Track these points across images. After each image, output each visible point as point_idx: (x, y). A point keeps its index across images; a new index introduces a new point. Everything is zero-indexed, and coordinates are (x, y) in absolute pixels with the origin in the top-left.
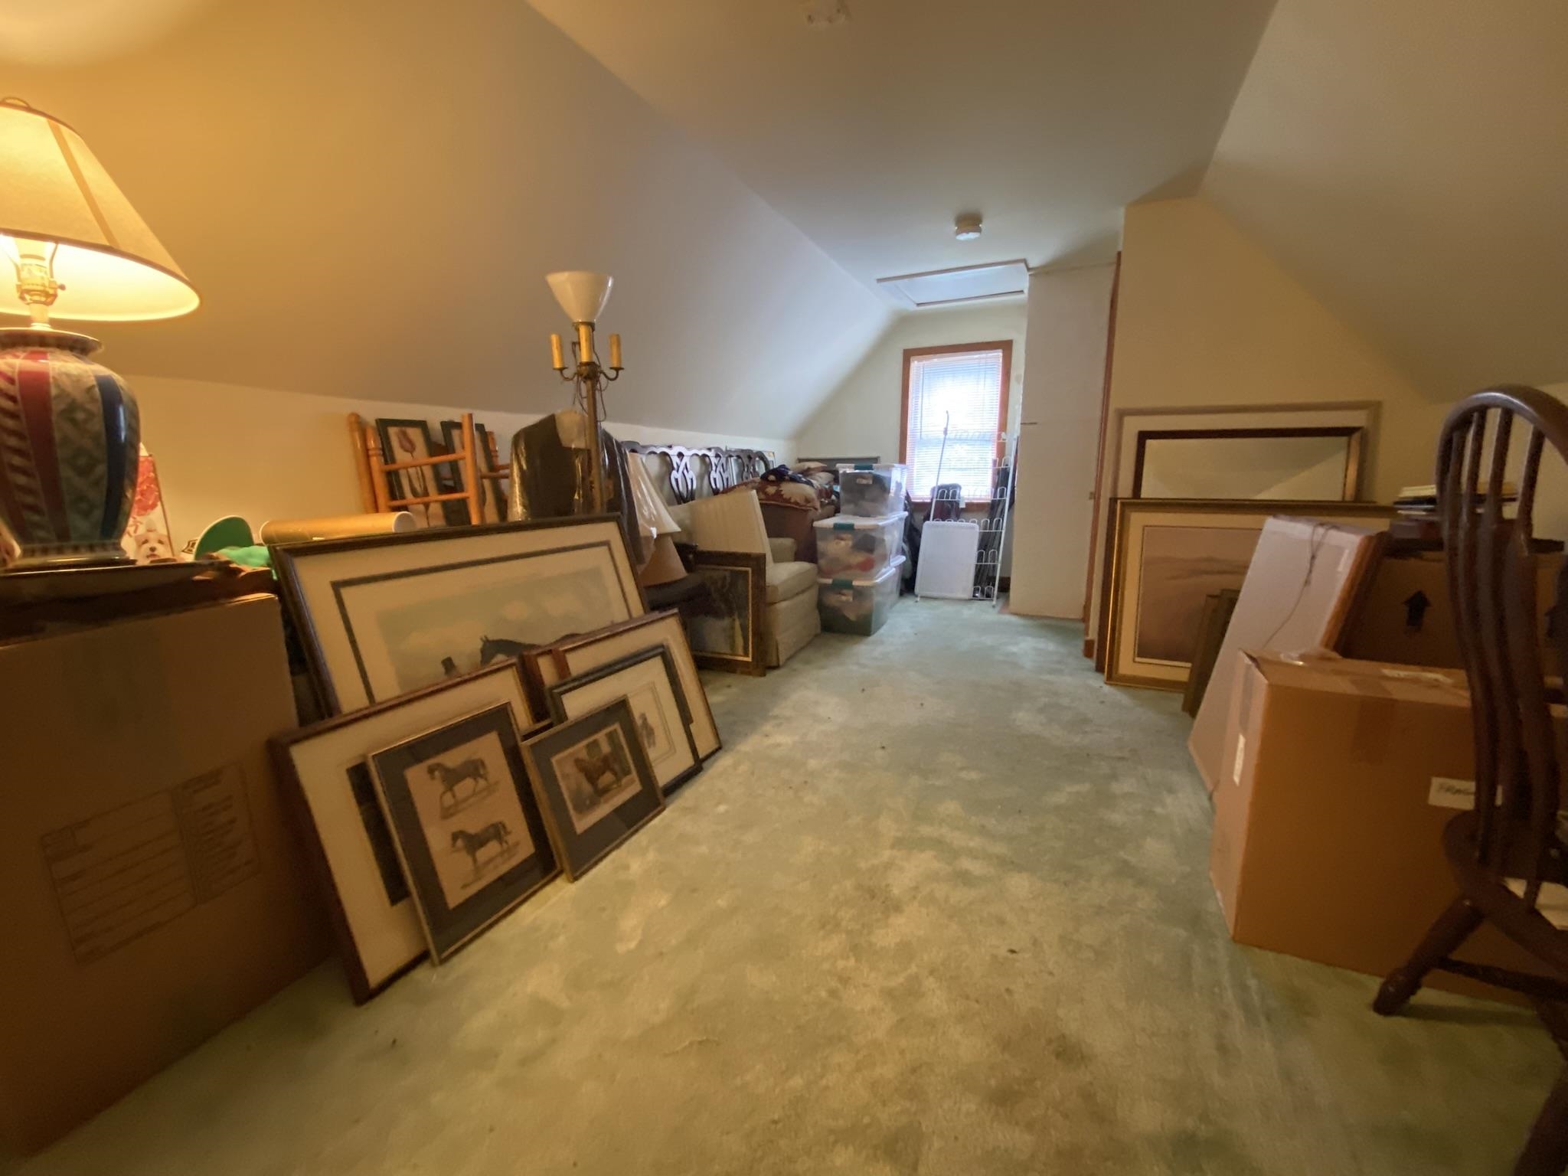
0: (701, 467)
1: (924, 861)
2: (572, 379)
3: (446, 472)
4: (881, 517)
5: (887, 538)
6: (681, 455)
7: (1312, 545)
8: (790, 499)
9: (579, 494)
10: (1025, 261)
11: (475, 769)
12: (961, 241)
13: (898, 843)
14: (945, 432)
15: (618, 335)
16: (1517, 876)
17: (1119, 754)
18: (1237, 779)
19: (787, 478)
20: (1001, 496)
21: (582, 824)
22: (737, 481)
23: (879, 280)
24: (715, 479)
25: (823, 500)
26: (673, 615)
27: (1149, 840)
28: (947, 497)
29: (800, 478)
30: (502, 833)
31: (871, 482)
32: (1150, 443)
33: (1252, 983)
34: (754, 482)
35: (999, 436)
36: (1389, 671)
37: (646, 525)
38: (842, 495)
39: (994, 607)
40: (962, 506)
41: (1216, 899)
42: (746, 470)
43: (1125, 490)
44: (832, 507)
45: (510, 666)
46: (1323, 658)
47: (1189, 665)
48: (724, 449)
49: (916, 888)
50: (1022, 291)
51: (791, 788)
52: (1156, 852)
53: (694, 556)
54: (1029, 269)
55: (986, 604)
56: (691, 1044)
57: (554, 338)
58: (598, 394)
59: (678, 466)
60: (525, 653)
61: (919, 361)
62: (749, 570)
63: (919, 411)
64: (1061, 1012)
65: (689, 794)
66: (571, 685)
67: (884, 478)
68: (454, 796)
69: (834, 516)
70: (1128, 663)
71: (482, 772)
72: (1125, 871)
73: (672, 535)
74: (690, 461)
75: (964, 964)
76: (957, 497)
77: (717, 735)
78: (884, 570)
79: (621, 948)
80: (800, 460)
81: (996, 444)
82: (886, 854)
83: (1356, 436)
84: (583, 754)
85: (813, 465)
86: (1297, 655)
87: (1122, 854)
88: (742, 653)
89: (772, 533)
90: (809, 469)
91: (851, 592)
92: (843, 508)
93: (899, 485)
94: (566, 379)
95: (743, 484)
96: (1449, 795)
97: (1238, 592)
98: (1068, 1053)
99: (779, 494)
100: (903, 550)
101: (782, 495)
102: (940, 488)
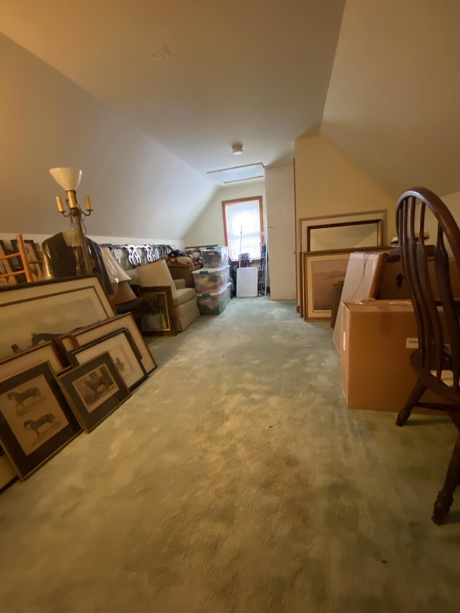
0: (142, 253)
1: (239, 397)
2: (68, 216)
3: (16, 262)
4: (219, 268)
5: (222, 276)
6: (132, 248)
7: (364, 261)
8: (181, 263)
9: (78, 267)
10: (262, 163)
11: (33, 393)
12: (235, 155)
13: (228, 393)
14: (241, 233)
15: (88, 197)
16: (433, 369)
17: (309, 346)
18: (344, 349)
19: (179, 255)
20: (264, 256)
21: (91, 408)
22: (160, 257)
23: (208, 173)
24: (149, 258)
25: (195, 263)
26: (129, 315)
27: (319, 376)
28: (245, 258)
29: (185, 254)
30: (51, 418)
31: (214, 254)
32: (312, 231)
33: (355, 422)
34: (165, 257)
35: (261, 234)
36: (391, 302)
37: (112, 277)
38: (203, 260)
39: (265, 298)
40: (251, 261)
41: (343, 394)
42: (163, 253)
43: (305, 249)
44: (199, 266)
45: (48, 345)
46: (369, 301)
47: (331, 311)
48: (152, 245)
49: (235, 409)
50: (263, 176)
51: (185, 378)
52: (322, 380)
53: (140, 290)
54: (264, 167)
55: (263, 298)
56: (140, 491)
57: (57, 198)
58: (81, 222)
59: (132, 253)
60: (55, 338)
61: (228, 205)
62: (164, 293)
63: (231, 225)
64: (288, 447)
65: (142, 389)
66: (79, 350)
67: (219, 252)
68: (23, 406)
69: (201, 269)
70: (311, 313)
71: (37, 393)
72: (312, 389)
73: (128, 281)
74: (137, 251)
75: (252, 436)
76: (248, 258)
77: (154, 362)
78: (222, 289)
79: (110, 457)
80: (187, 248)
81: (260, 236)
82: (223, 398)
83: (380, 223)
84: (89, 379)
85: (191, 249)
86: (360, 301)
87: (310, 383)
88: (166, 328)
89: (174, 277)
90: (190, 251)
91: (210, 298)
92: (204, 266)
93: (225, 255)
94: (66, 216)
95: (162, 258)
96: (413, 344)
97: (344, 282)
98: (291, 462)
99: (176, 262)
100: (230, 280)
101: (178, 262)
102: (241, 255)
